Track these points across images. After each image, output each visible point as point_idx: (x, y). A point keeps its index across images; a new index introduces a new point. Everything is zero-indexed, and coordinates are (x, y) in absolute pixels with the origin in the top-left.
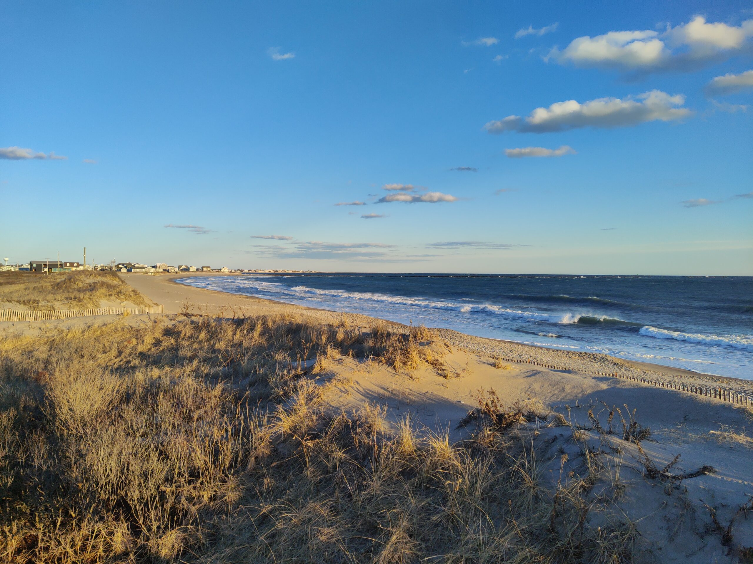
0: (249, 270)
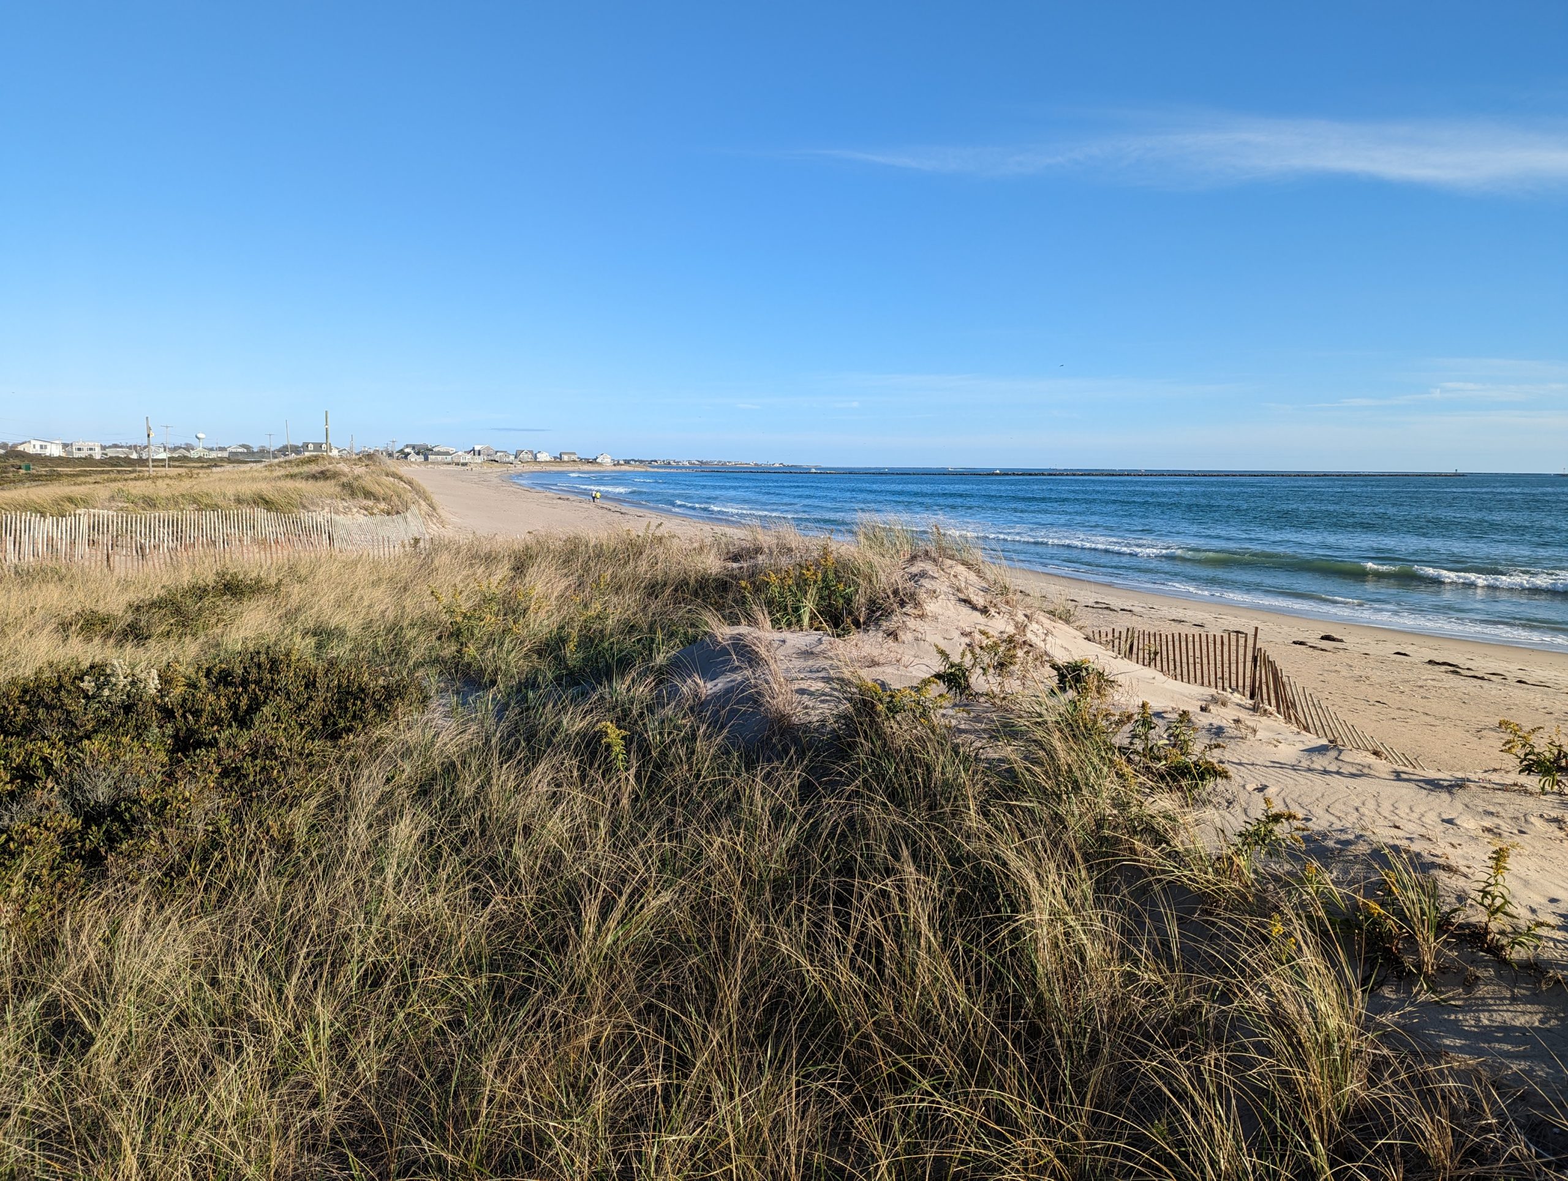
0: (652, 461)
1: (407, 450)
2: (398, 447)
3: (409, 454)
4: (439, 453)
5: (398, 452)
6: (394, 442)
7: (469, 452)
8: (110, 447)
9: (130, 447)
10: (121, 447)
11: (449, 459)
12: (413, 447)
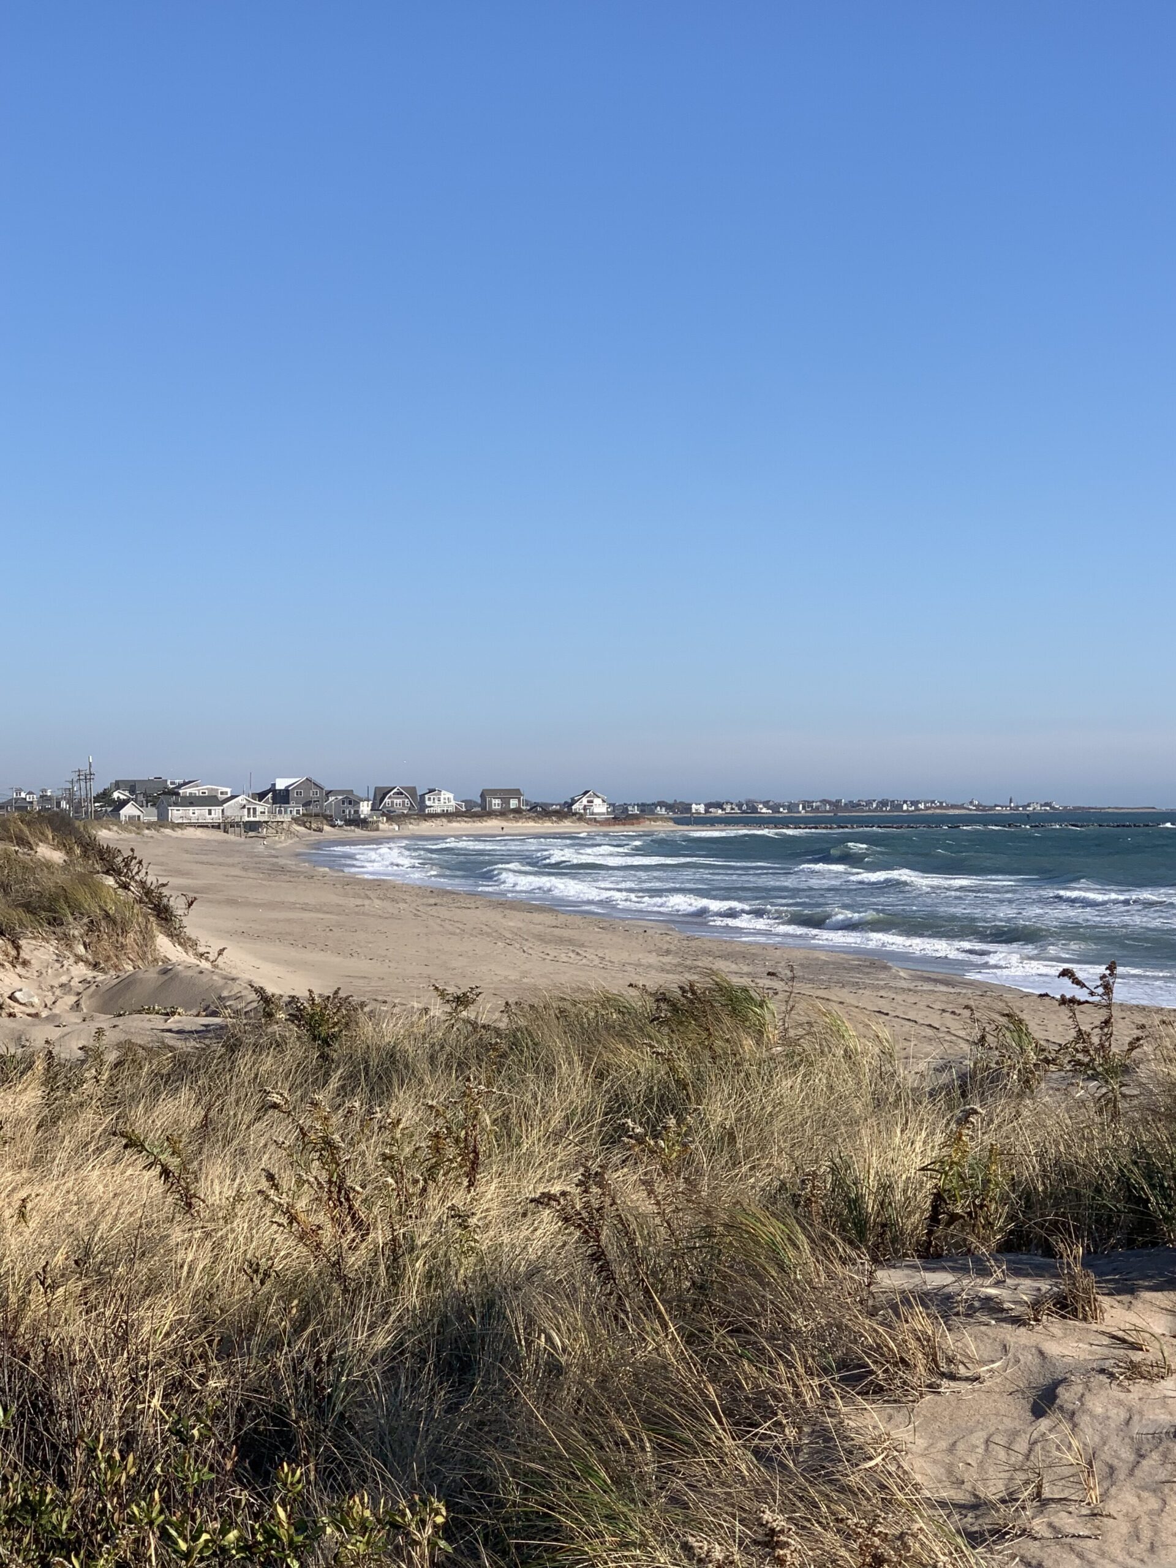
1: (116, 795)
2: (97, 788)
3: (123, 803)
4: (193, 801)
5: (97, 799)
6: (88, 777)
7: (261, 796)
11: (216, 815)
12: (132, 787)
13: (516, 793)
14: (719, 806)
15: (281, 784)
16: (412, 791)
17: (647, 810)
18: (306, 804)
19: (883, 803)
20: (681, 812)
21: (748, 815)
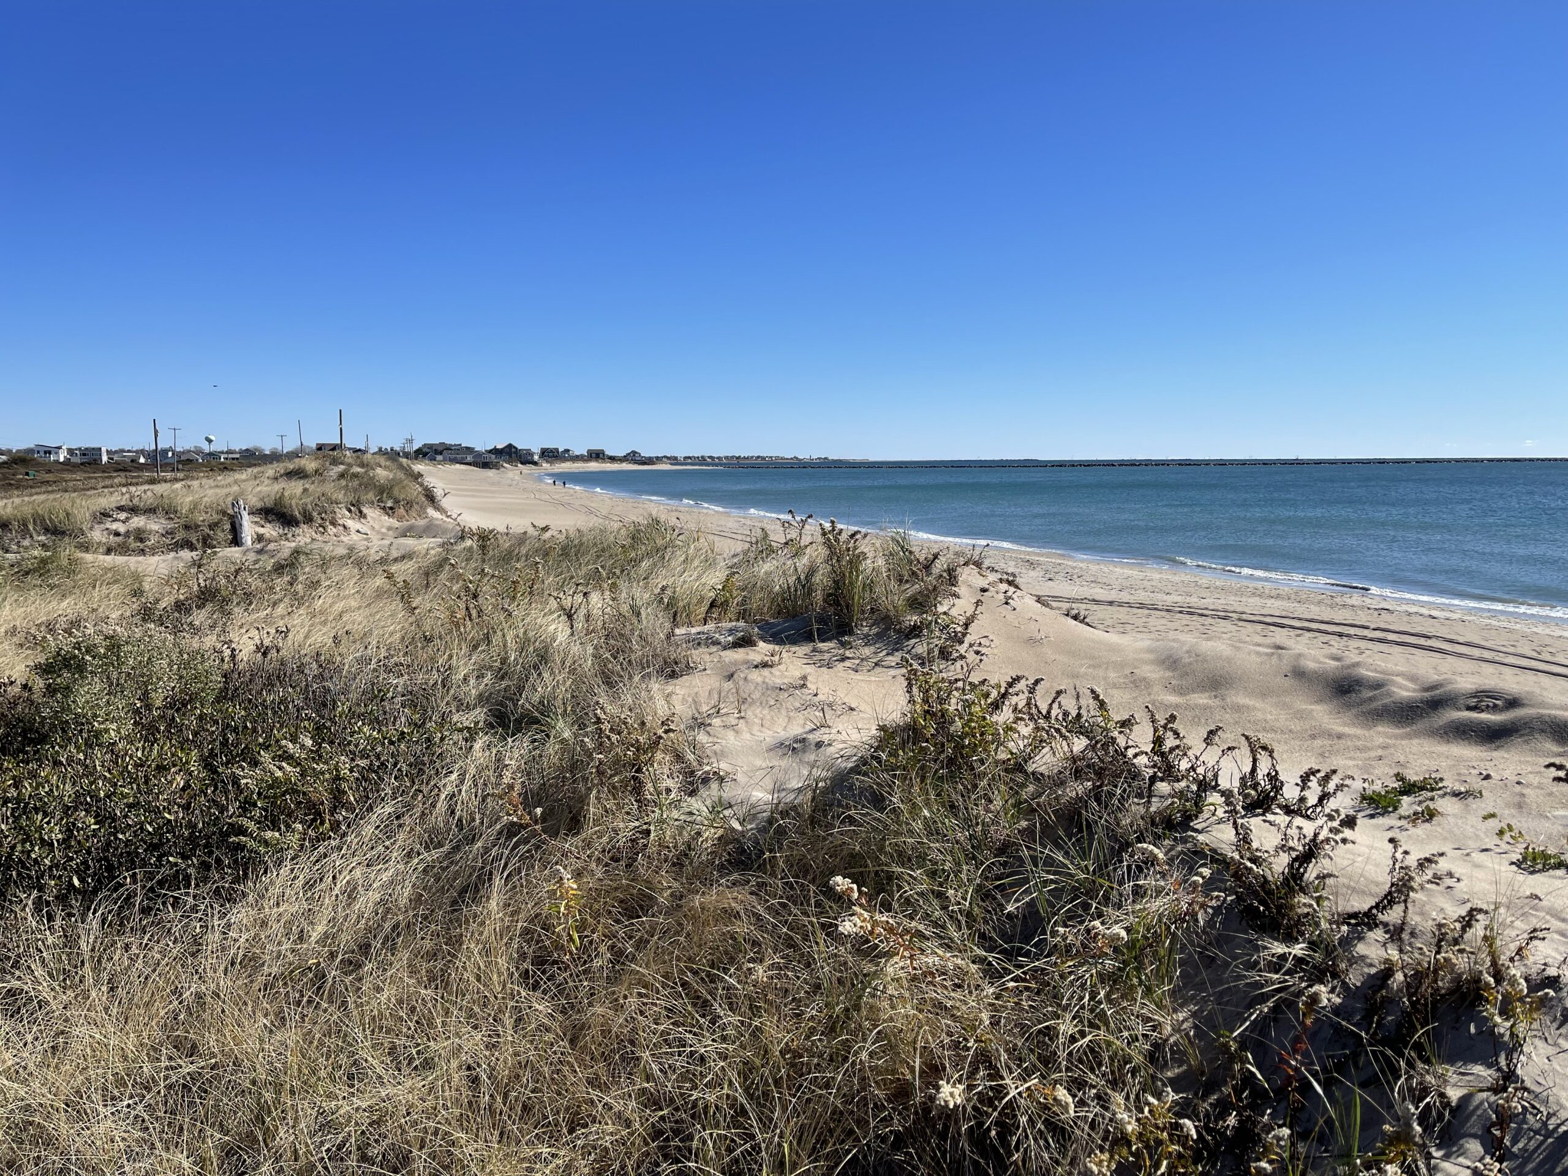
0: (685, 458)
1: (424, 450)
2: (415, 447)
3: (427, 453)
5: (416, 452)
6: (411, 441)
8: (116, 452)
9: (137, 452)
10: (129, 451)
11: (469, 458)
12: (430, 446)
13: (603, 452)
14: (690, 458)
15: (499, 447)
16: (557, 449)
17: (659, 459)
18: (510, 455)
19: (758, 457)
20: (674, 460)
21: (702, 460)
